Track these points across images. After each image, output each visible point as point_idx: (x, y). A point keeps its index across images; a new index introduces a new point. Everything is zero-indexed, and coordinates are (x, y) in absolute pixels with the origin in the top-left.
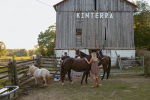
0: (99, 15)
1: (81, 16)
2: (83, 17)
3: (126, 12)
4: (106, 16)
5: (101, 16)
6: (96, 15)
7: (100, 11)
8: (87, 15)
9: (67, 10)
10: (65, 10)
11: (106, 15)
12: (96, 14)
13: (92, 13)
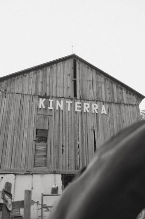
0: (82, 105)
1: (47, 104)
2: (51, 108)
3: (127, 105)
4: (94, 109)
5: (86, 109)
6: (77, 107)
7: (83, 99)
8: (60, 105)
9: (20, 92)
10: (16, 91)
11: (95, 107)
12: (77, 103)
13: (69, 102)
